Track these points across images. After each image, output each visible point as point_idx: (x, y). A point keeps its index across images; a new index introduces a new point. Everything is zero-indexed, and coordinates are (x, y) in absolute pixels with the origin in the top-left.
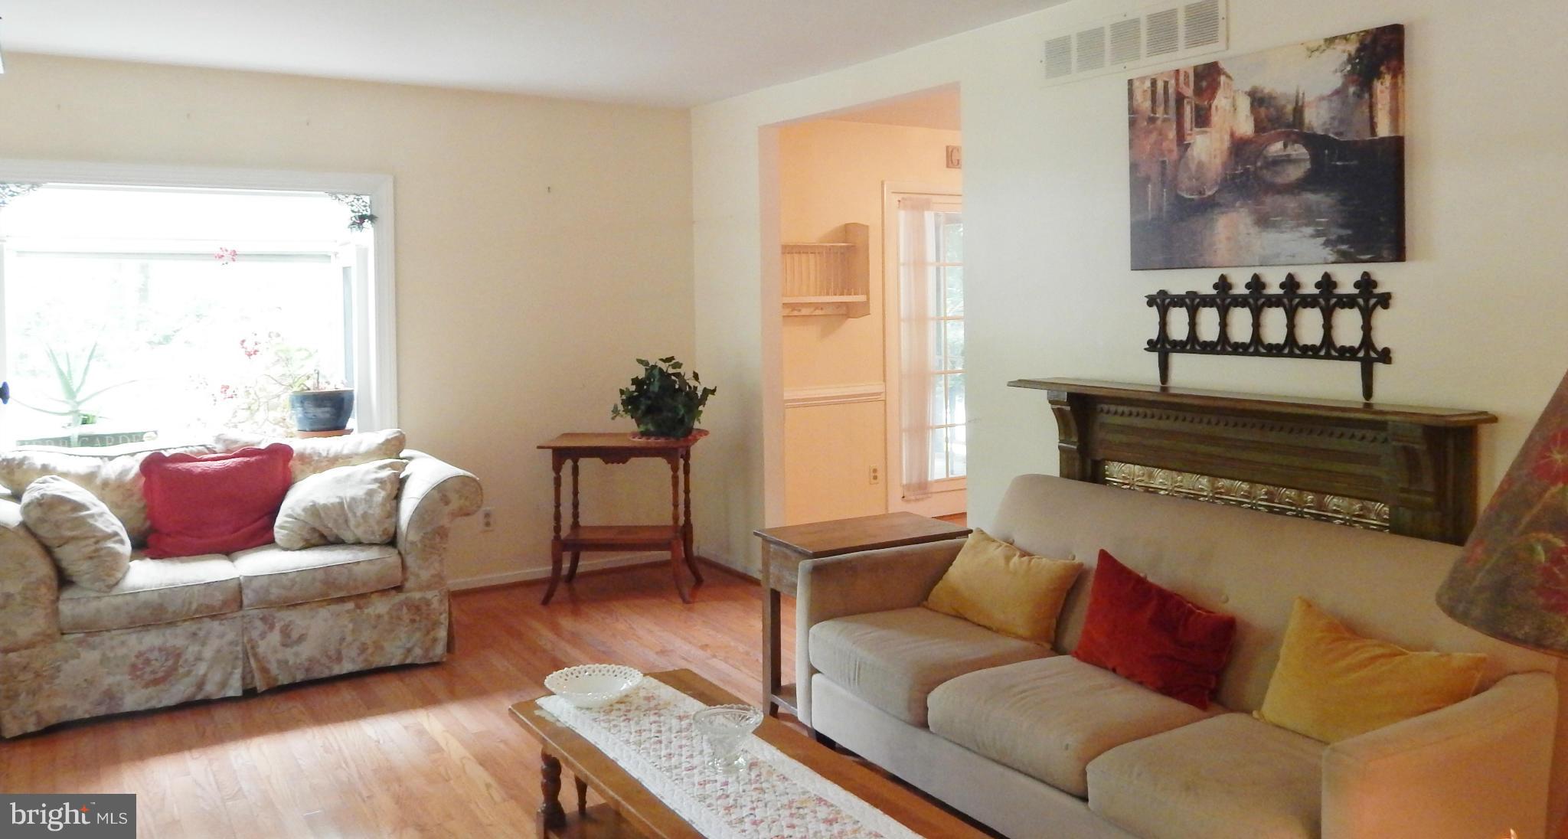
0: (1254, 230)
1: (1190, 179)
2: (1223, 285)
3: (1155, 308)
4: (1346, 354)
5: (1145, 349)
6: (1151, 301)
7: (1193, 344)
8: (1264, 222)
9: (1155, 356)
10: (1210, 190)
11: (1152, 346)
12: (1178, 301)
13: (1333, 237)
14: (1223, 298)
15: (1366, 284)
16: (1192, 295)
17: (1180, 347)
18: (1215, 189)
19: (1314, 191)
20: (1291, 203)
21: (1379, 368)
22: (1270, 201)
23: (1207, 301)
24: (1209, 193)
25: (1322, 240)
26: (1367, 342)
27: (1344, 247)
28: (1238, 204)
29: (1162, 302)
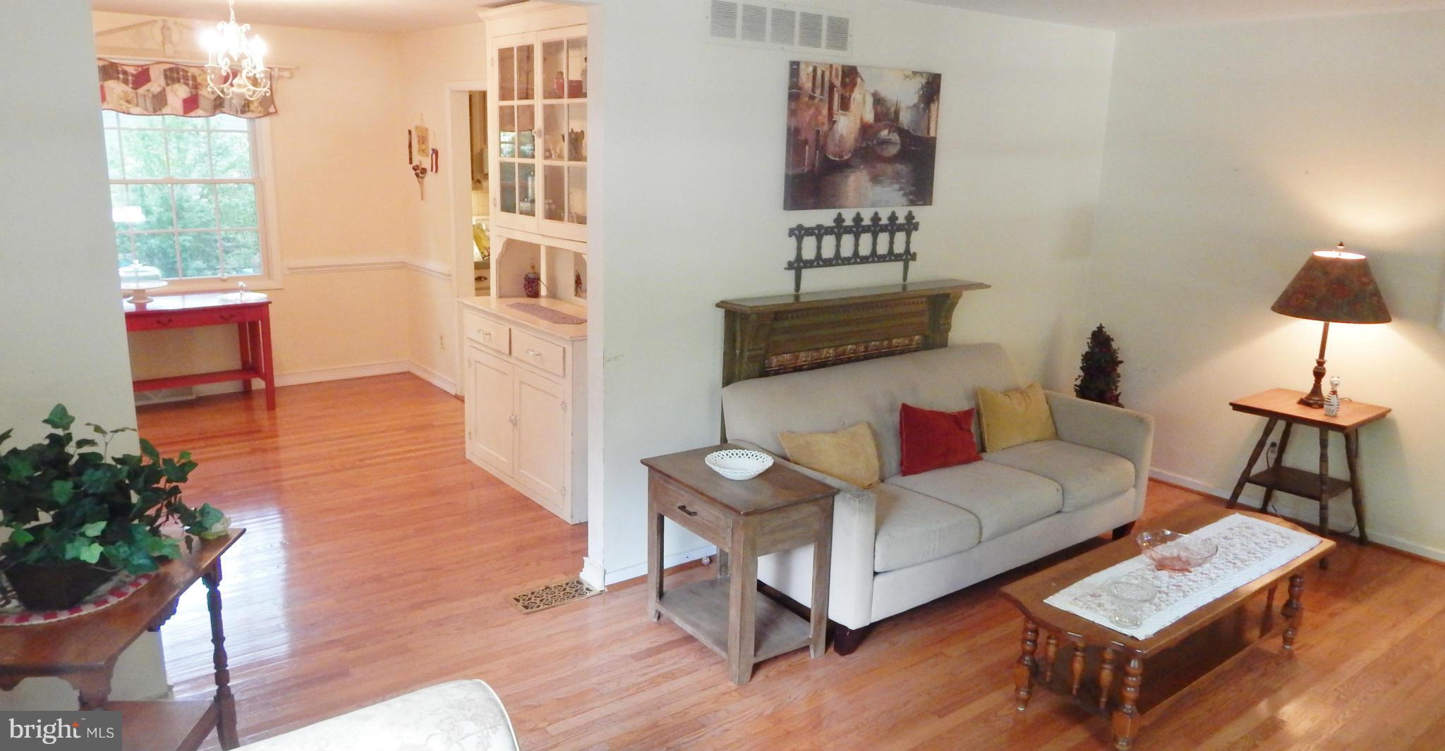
0: (869, 185)
1: (835, 145)
2: (839, 220)
3: (794, 237)
4: (898, 258)
5: (785, 268)
6: (791, 232)
7: (819, 262)
8: (875, 179)
9: (792, 273)
10: (846, 155)
11: (790, 266)
12: (809, 232)
13: (908, 191)
14: (839, 229)
15: (910, 217)
16: (819, 227)
17: (809, 264)
18: (850, 155)
19: (901, 163)
20: (889, 169)
21: (911, 264)
22: (880, 167)
23: (829, 231)
24: (846, 158)
25: (902, 192)
26: (907, 250)
27: (911, 197)
28: (862, 167)
29: (799, 233)
